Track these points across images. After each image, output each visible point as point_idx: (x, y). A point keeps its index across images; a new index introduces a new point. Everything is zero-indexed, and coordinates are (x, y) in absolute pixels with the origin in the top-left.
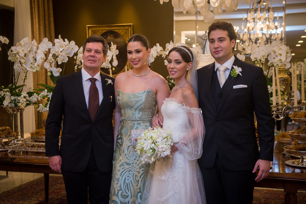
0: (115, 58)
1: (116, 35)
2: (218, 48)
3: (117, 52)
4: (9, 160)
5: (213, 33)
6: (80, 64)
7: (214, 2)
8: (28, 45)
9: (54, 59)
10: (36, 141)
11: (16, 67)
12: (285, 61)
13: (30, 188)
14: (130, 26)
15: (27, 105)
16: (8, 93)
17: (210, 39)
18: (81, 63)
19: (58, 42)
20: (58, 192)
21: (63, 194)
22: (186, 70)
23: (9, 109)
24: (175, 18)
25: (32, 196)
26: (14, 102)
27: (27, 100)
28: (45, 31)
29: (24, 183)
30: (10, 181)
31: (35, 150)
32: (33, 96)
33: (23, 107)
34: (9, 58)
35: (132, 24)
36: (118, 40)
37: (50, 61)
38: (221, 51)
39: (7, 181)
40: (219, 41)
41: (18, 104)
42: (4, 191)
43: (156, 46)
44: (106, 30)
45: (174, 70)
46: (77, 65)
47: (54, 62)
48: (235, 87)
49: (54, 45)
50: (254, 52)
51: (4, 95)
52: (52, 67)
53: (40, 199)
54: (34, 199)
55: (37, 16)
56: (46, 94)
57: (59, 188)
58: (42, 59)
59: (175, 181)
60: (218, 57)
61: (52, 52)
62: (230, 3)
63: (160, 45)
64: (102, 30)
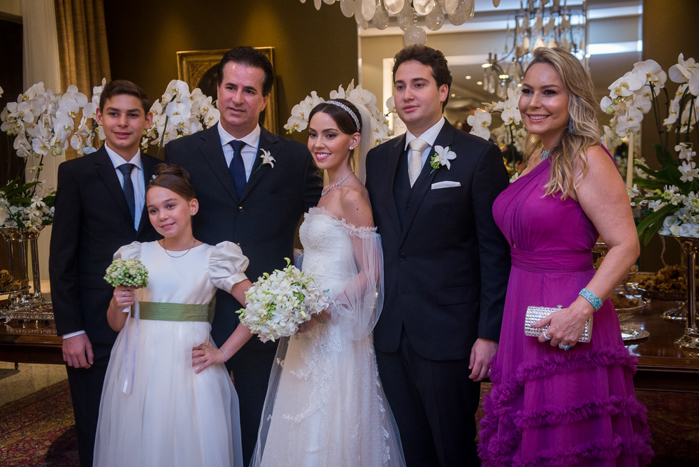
2: (412, 100)
6: (154, 137)
7: (423, 3)
8: (42, 99)
9: (90, 129)
11: (19, 145)
13: (62, 393)
14: (268, 51)
15: (45, 223)
16: (2, 200)
17: (396, 80)
18: (157, 135)
22: (349, 150)
23: (8, 234)
24: (361, 32)
25: (65, 409)
26: (15, 217)
27: (44, 213)
28: (90, 64)
29: (51, 383)
30: (21, 381)
33: (35, 229)
34: (4, 128)
35: (270, 47)
37: (83, 134)
38: (418, 106)
39: (16, 380)
40: (415, 86)
41: (24, 222)
42: (9, 400)
43: (310, 96)
44: (214, 61)
45: (324, 151)
46: (148, 138)
47: (90, 136)
48: (434, 186)
49: (89, 99)
50: (509, 107)
52: (86, 146)
55: (71, 33)
58: (66, 130)
60: (411, 119)
61: (87, 114)
62: (456, 8)
63: (319, 95)
64: (210, 61)
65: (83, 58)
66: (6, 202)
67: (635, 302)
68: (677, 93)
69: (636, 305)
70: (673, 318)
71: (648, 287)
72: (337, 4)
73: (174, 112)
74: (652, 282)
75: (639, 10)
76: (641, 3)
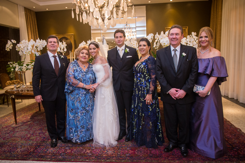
0: (65, 48)
1: (66, 39)
2: (120, 40)
3: (66, 45)
4: (20, 94)
5: (117, 34)
7: (106, 22)
9: (36, 48)
11: (20, 53)
12: (136, 47)
13: (32, 106)
14: (72, 35)
15: (27, 70)
16: (17, 65)
17: (116, 36)
22: (98, 51)
23: (19, 72)
24: (92, 32)
26: (20, 69)
27: (26, 68)
28: (34, 38)
33: (25, 71)
34: (17, 49)
35: (73, 34)
36: (68, 41)
38: (121, 42)
39: (22, 104)
40: (120, 37)
41: (22, 70)
43: (83, 42)
44: (61, 37)
47: (36, 50)
49: (36, 42)
51: (15, 66)
52: (35, 52)
53: (37, 110)
54: (34, 110)
55: (30, 31)
58: (31, 49)
61: (35, 45)
62: (113, 24)
63: (85, 42)
64: (60, 37)
66: (18, 65)
72: (88, 22)
75: (145, 29)
76: (146, 27)
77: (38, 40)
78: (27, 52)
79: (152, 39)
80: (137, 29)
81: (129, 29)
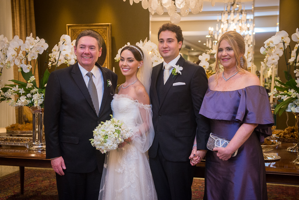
2: (167, 48)
5: (162, 33)
6: (54, 61)
7: (179, 3)
8: (3, 42)
9: (24, 56)
10: (11, 136)
13: (7, 180)
14: (108, 25)
17: (159, 39)
18: (56, 61)
19: (28, 40)
20: (35, 185)
21: (39, 186)
22: (138, 68)
24: (151, 19)
25: (8, 188)
27: (1, 95)
29: (3, 176)
31: (8, 144)
32: (7, 92)
35: (110, 24)
37: (21, 58)
38: (169, 50)
43: (127, 44)
45: (127, 67)
46: (51, 62)
47: (24, 59)
48: (174, 84)
49: (24, 43)
52: (22, 64)
53: (16, 191)
54: (10, 191)
55: (18, 15)
56: (17, 90)
57: (35, 181)
58: (12, 56)
59: (132, 172)
60: (166, 56)
61: (23, 49)
62: (195, 5)
65: (23, 26)
67: (274, 143)
68: (295, 48)
69: (275, 144)
70: (292, 151)
71: (280, 136)
72: (141, 2)
73: (64, 49)
74: (282, 134)
75: (277, 13)
76: (279, 10)
77: (30, 39)
78: (3, 62)
79: (284, 43)
80: (257, 14)
81: (238, 14)
